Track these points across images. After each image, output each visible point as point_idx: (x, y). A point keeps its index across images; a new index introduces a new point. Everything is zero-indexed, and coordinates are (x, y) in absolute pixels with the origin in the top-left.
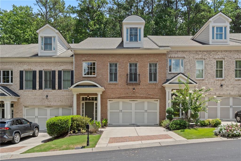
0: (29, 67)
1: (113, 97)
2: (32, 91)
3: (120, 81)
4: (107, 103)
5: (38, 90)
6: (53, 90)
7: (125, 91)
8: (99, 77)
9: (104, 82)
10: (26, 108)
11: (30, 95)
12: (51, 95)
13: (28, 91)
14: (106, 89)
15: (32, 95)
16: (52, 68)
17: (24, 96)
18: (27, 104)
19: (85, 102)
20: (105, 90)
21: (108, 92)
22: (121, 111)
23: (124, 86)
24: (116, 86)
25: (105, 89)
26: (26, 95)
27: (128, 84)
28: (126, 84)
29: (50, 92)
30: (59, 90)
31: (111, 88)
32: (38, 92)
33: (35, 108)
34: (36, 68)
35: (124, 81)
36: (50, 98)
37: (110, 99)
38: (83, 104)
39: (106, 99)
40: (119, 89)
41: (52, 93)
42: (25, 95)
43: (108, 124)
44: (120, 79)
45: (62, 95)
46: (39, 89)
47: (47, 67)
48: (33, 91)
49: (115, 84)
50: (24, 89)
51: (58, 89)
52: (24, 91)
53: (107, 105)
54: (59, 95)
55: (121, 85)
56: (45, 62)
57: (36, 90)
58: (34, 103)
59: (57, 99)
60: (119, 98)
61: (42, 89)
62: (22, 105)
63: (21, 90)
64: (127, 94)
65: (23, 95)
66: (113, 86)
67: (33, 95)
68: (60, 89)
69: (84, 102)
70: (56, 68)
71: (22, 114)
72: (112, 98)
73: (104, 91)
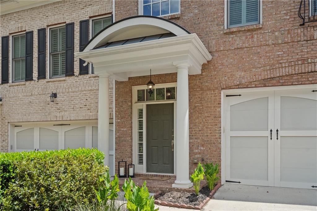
0: (20, 25)
1: (243, 81)
2: (25, 85)
3: (271, 14)
4: (220, 104)
5: (37, 80)
6: (68, 78)
7: (293, 52)
8: (192, 14)
9: (207, 29)
10: (17, 130)
11: (20, 95)
12: (64, 90)
13: (17, 85)
14: (216, 55)
15: (25, 94)
16: (67, 18)
17: (10, 98)
18: (16, 118)
19: (147, 105)
20: (210, 57)
21: (222, 64)
22: (274, 133)
23: (289, 32)
24: (252, 37)
25: (212, 55)
26: (14, 97)
27: (306, 20)
28: (299, 21)
29: (62, 84)
30: (82, 76)
31: (236, 47)
32: (36, 86)
33: (34, 128)
34: (32, 23)
35: (286, 14)
36: (63, 99)
37: (230, 88)
38: (141, 112)
39: (217, 91)
40: (268, 45)
41: (65, 85)
42: (12, 95)
43: (223, 182)
44: (272, 8)
45: (90, 88)
46: (39, 79)
47: (56, 16)
48: (28, 83)
49: (249, 31)
50: (10, 81)
51: (81, 74)
52: (10, 86)
53: (220, 112)
54: (82, 91)
55: (273, 32)
56: (51, 4)
57: (32, 82)
58: (29, 115)
59: (77, 102)
60: (265, 83)
61: (45, 78)
62: (7, 121)
63: (4, 85)
64: (300, 62)
65: (7, 96)
66: (244, 38)
67: (27, 96)
68: (84, 74)
69: (143, 105)
70: (74, 15)
71: (6, 145)
72: (238, 86)
73: (208, 62)
